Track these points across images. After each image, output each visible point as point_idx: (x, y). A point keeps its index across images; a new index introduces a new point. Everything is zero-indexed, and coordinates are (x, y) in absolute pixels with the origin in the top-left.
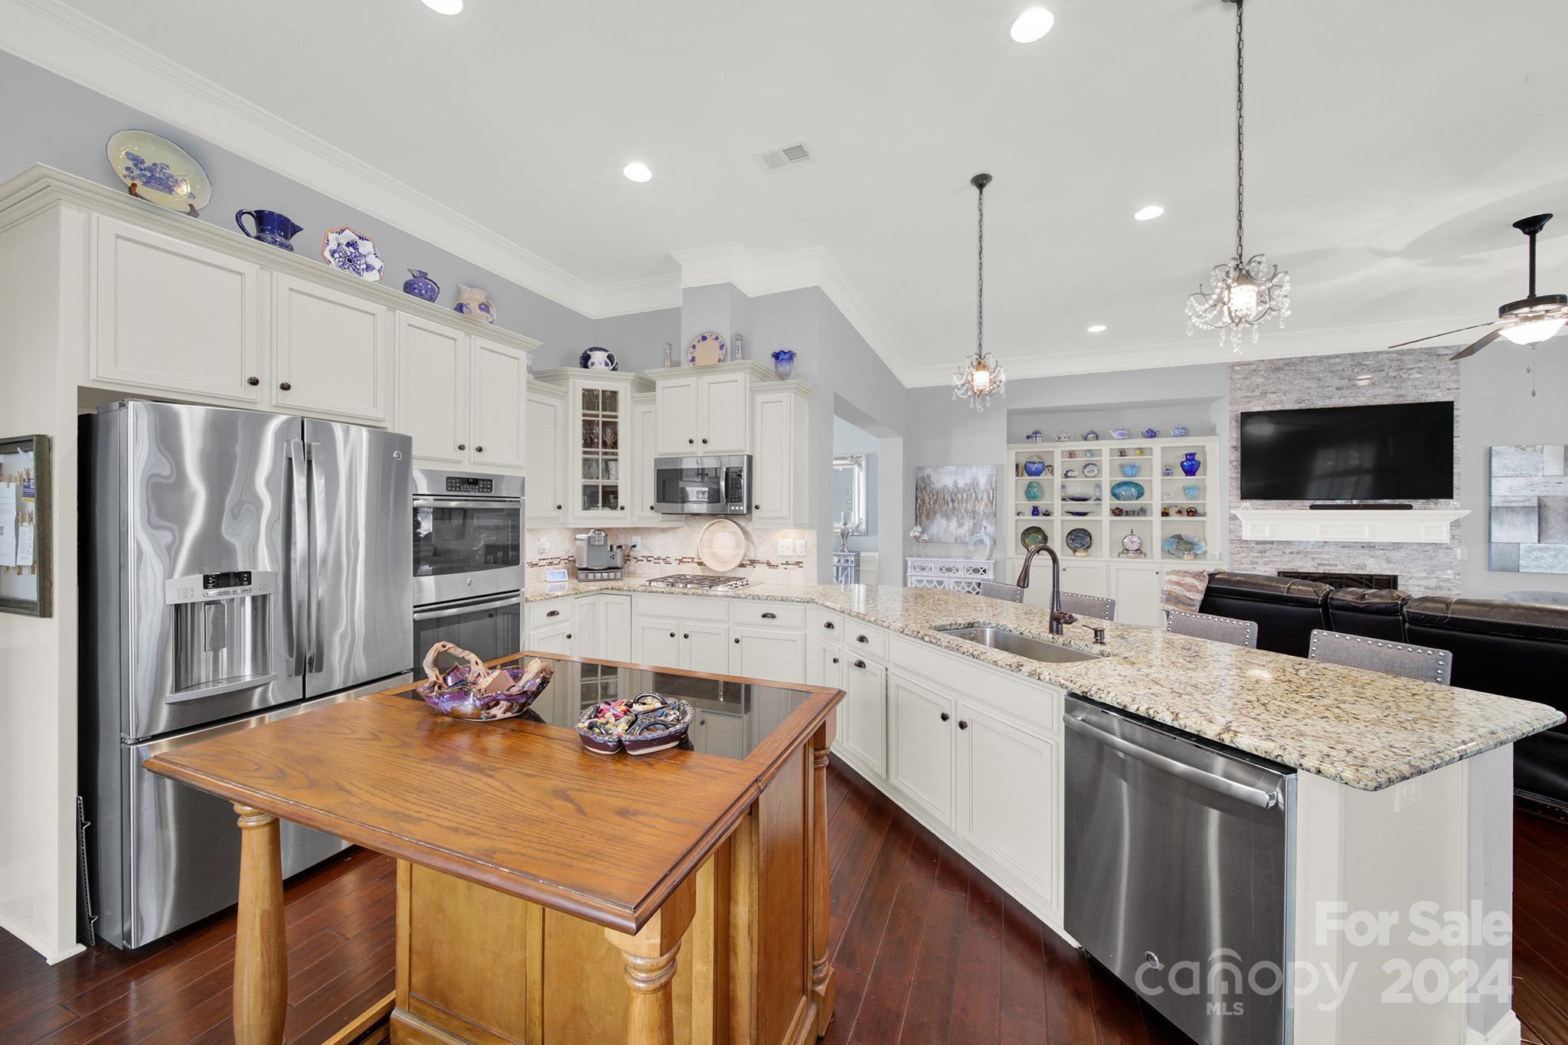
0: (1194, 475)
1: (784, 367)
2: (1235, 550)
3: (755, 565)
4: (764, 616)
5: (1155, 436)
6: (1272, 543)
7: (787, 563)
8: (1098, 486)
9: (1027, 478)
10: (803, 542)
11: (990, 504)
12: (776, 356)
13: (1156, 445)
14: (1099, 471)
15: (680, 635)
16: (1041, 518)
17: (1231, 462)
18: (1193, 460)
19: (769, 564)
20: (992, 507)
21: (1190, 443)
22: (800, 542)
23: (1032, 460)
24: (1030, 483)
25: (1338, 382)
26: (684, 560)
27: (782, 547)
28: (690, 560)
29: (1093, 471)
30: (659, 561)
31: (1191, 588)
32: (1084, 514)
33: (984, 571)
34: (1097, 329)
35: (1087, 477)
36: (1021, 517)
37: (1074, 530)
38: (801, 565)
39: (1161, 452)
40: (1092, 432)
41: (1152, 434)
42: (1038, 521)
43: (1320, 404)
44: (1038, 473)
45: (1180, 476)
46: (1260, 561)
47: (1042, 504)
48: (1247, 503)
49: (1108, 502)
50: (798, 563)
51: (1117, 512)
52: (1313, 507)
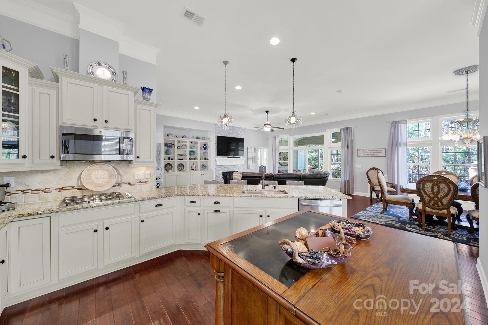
0: (206, 149)
1: (147, 95)
2: (216, 168)
3: (121, 185)
4: (156, 206)
5: (199, 139)
6: (221, 165)
7: (140, 182)
8: (186, 151)
9: (166, 148)
10: (149, 172)
11: (158, 156)
12: (143, 89)
13: (199, 141)
14: (186, 147)
15: (101, 230)
16: (171, 160)
17: (215, 147)
18: (206, 146)
19: (129, 184)
20: (159, 157)
21: (205, 141)
22: (147, 172)
23: (168, 142)
24: (167, 150)
25: (231, 132)
26: (64, 188)
27: (138, 175)
28: (71, 188)
29: (184, 147)
30: (39, 192)
31: (240, 176)
32: (182, 159)
33: (160, 179)
34: (197, 108)
35: (183, 148)
36: (165, 160)
37: (179, 164)
38: (148, 182)
39: (200, 143)
40: (184, 136)
41: (198, 138)
42: (170, 162)
43: (228, 136)
44: (170, 147)
45: (203, 150)
46: (220, 170)
47: (171, 156)
48: (218, 157)
49: (188, 156)
50: (146, 182)
51: (190, 159)
52: (228, 158)
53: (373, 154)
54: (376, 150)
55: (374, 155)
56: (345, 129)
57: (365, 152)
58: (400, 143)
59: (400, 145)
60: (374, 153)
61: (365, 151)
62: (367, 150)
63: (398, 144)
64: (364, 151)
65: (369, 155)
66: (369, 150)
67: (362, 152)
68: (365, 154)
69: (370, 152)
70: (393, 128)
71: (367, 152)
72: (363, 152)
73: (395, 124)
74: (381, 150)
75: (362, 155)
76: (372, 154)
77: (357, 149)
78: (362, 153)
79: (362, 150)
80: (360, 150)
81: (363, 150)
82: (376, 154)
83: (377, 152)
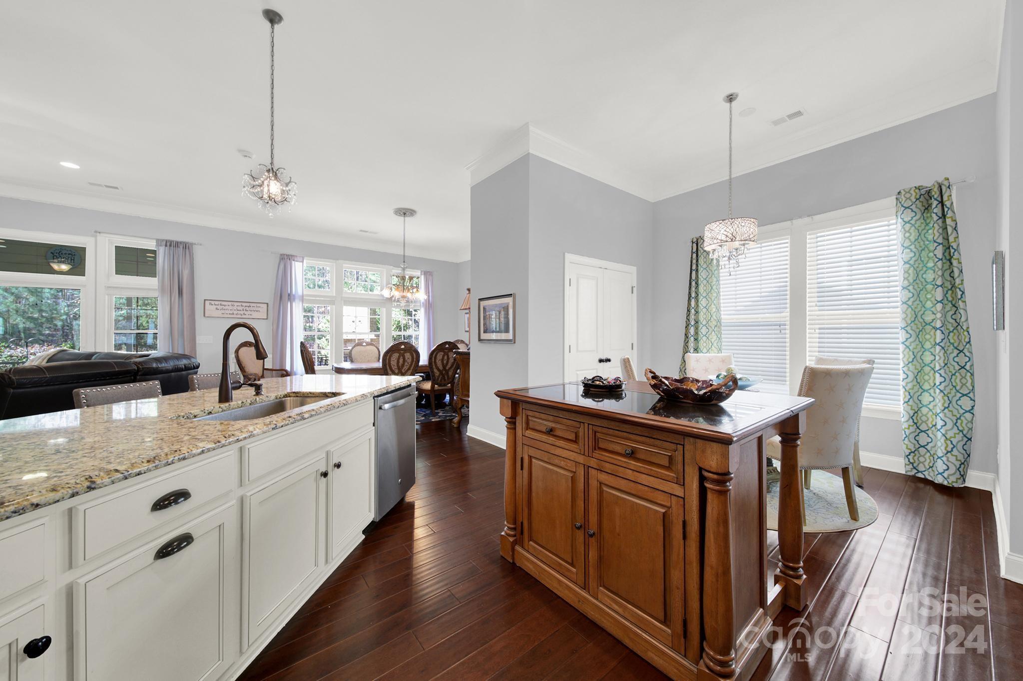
53: (242, 312)
54: (248, 304)
55: (244, 314)
56: (171, 244)
57: (224, 308)
58: (294, 296)
59: (294, 300)
60: (244, 312)
61: (225, 306)
62: (230, 303)
63: (291, 297)
64: (221, 305)
65: (233, 314)
66: (233, 303)
67: (216, 306)
68: (223, 312)
69: (235, 308)
70: (282, 266)
71: (230, 308)
72: (219, 307)
73: (286, 259)
74: (258, 305)
75: (218, 313)
76: (239, 312)
77: (205, 300)
78: (217, 309)
79: (217, 303)
80: (213, 302)
81: (220, 303)
82: (249, 312)
83: (252, 309)
